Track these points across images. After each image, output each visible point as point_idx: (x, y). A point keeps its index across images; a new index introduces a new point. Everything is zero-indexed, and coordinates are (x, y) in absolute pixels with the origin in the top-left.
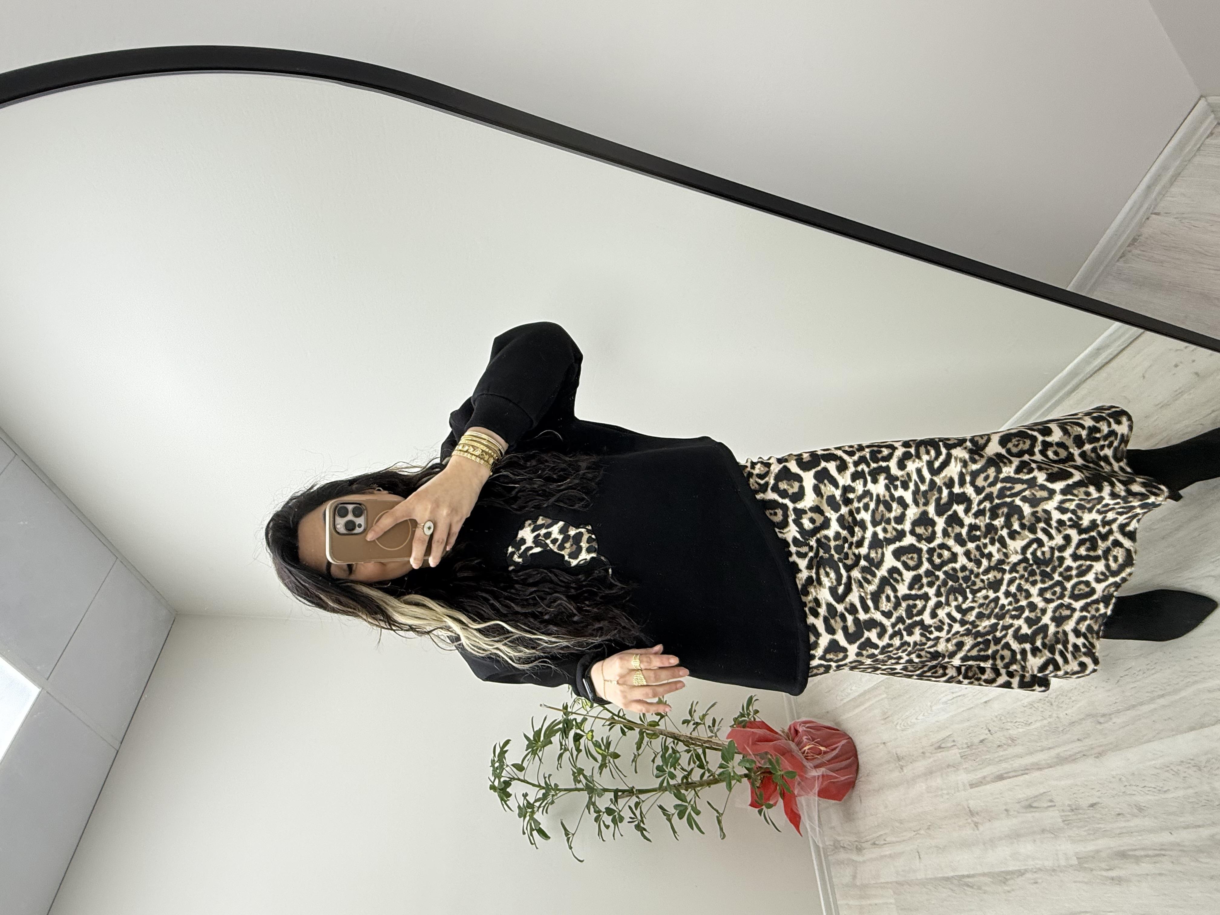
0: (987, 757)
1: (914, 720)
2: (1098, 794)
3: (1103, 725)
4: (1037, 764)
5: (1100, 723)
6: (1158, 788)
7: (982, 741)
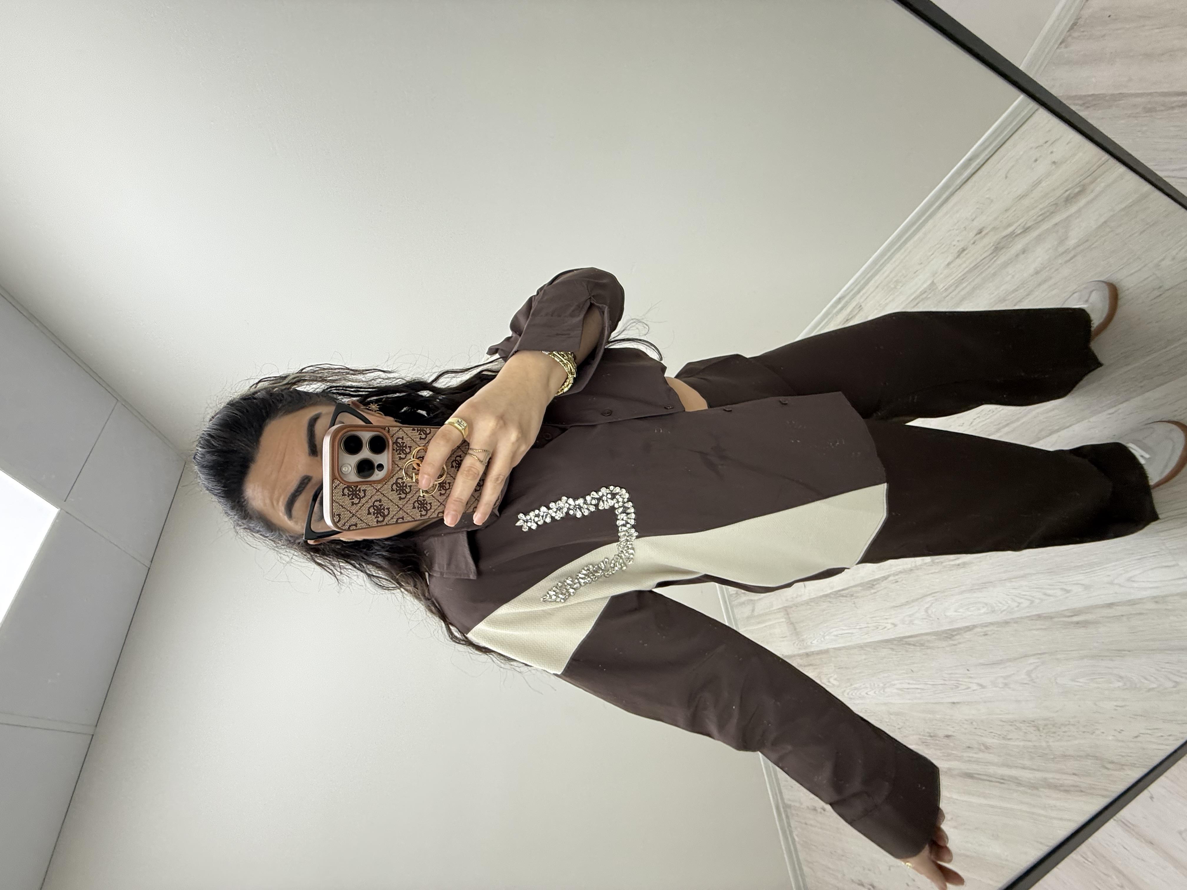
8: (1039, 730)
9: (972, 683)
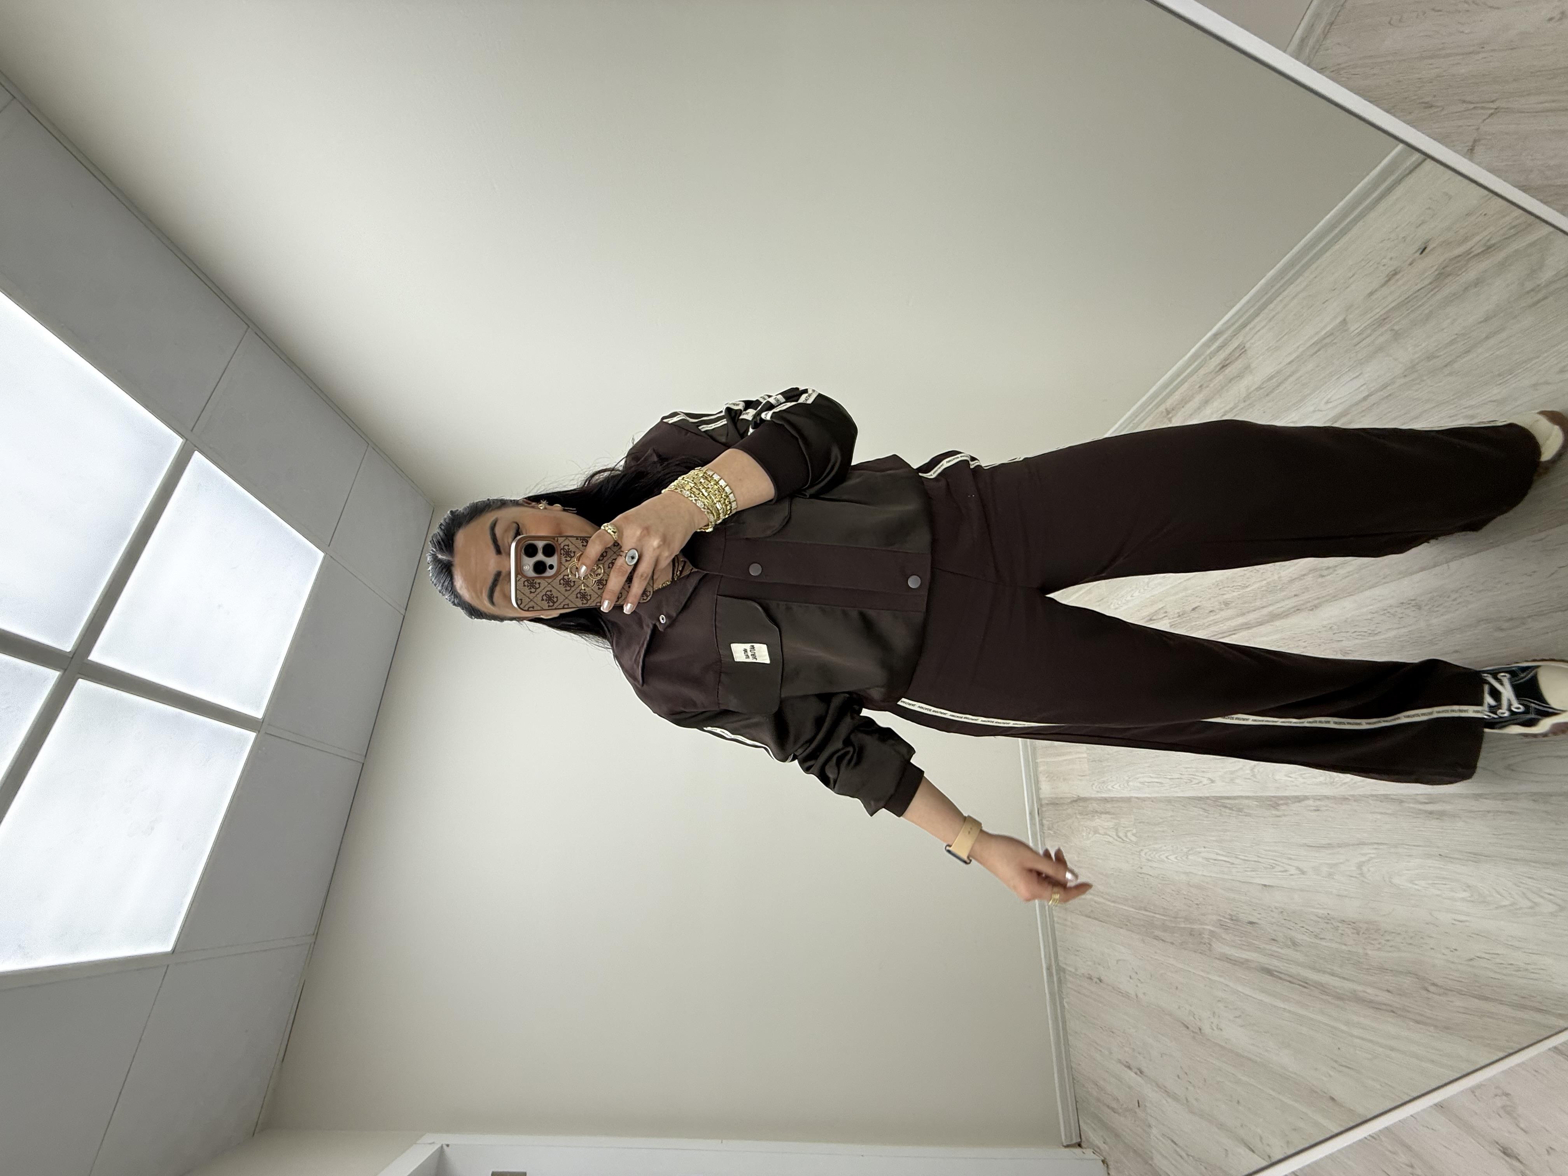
0: (1197, 623)
1: (1129, 598)
2: (1305, 644)
3: (1326, 578)
4: (1246, 624)
5: (1323, 576)
6: (1370, 632)
7: (1194, 609)
8: (1358, 934)
9: (1289, 865)
